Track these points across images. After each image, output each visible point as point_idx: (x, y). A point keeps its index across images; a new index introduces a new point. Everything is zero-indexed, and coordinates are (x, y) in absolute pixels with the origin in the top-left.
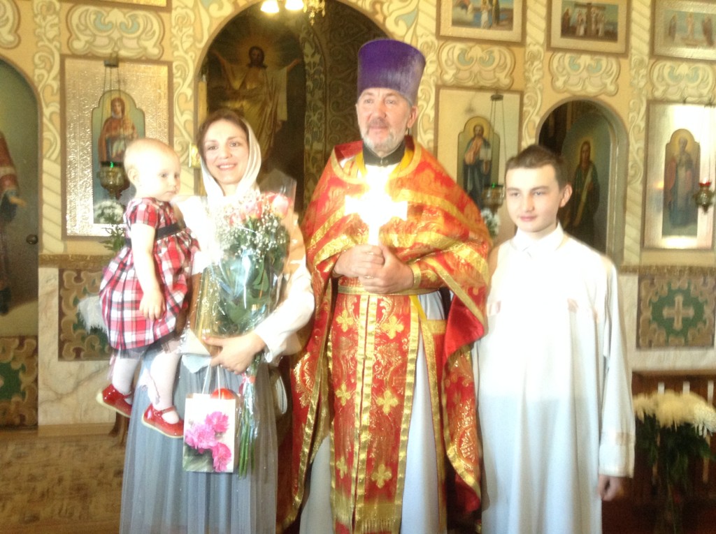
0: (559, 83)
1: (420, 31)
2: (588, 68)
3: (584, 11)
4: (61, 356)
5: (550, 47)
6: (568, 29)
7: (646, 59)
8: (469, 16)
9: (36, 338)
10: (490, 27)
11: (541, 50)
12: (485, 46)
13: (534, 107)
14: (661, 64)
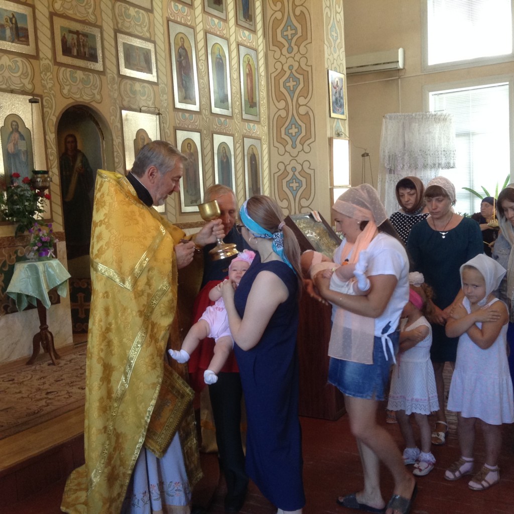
0: (65, 91)
2: (82, 81)
3: (75, 36)
5: (56, 62)
7: (116, 77)
10: (13, 42)
11: (50, 63)
13: (51, 108)
14: (125, 81)
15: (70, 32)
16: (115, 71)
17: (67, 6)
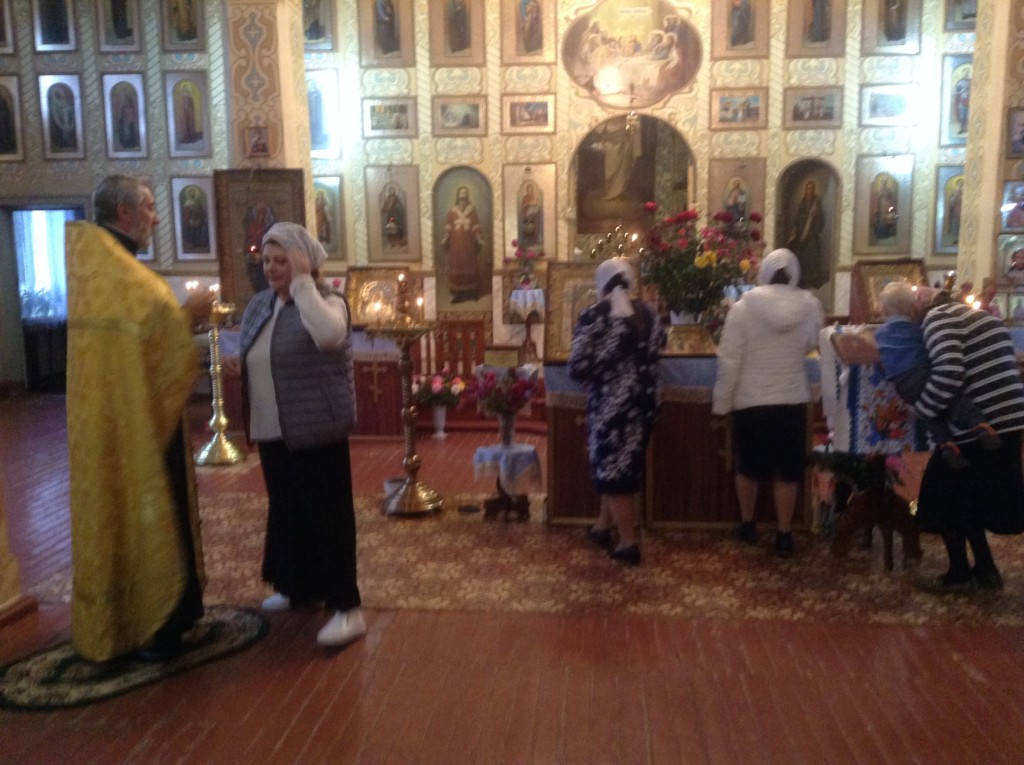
0: (792, 150)
1: (699, 128)
2: (812, 139)
3: (809, 102)
4: (504, 322)
5: (786, 128)
6: (797, 115)
7: (855, 128)
8: (729, 114)
9: (492, 312)
10: (743, 120)
11: (779, 130)
12: (741, 132)
13: (774, 166)
14: (866, 131)
15: (805, 99)
16: (855, 122)
17: (803, 78)
